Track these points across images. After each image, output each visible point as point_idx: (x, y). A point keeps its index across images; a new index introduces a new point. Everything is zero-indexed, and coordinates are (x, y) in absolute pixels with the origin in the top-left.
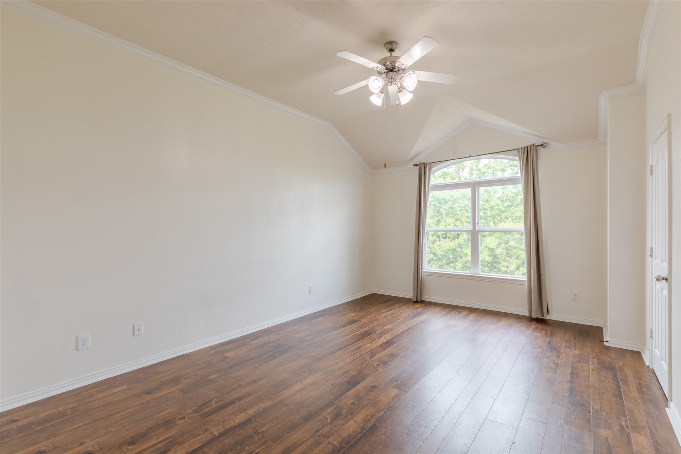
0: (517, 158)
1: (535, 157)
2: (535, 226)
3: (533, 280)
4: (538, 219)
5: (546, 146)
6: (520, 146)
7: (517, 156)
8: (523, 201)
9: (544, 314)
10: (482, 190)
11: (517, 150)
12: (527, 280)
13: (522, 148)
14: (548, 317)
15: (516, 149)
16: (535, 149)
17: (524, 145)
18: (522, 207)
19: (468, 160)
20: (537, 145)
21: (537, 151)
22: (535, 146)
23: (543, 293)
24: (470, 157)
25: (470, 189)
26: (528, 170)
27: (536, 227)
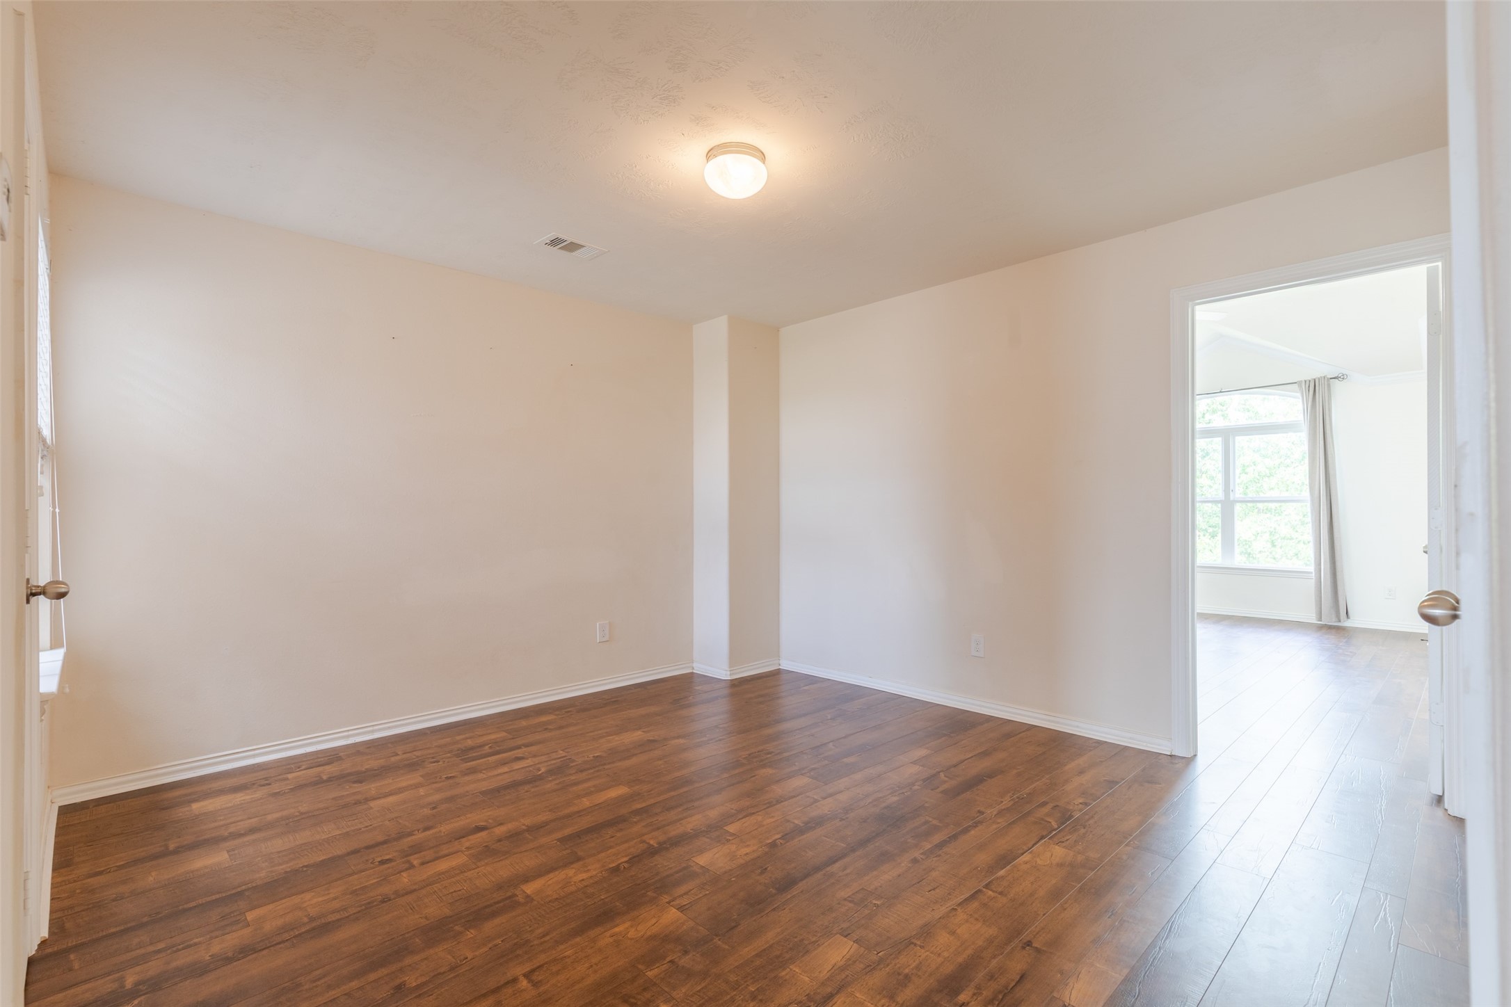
0: (1299, 395)
1: (1326, 394)
2: (1327, 496)
3: (1324, 569)
4: (1332, 483)
5: (1343, 378)
6: (1303, 379)
7: (1297, 392)
8: (1307, 456)
9: (1342, 618)
10: (1241, 441)
11: (1299, 383)
12: (1315, 570)
13: (1306, 381)
14: (1347, 624)
15: (1296, 383)
16: (1326, 383)
17: (1310, 375)
18: (1305, 467)
19: (1219, 396)
20: (1330, 377)
21: (1329, 386)
22: (1326, 379)
23: (1340, 588)
24: (1221, 392)
25: (1220, 439)
26: (1315, 412)
27: (1328, 494)
